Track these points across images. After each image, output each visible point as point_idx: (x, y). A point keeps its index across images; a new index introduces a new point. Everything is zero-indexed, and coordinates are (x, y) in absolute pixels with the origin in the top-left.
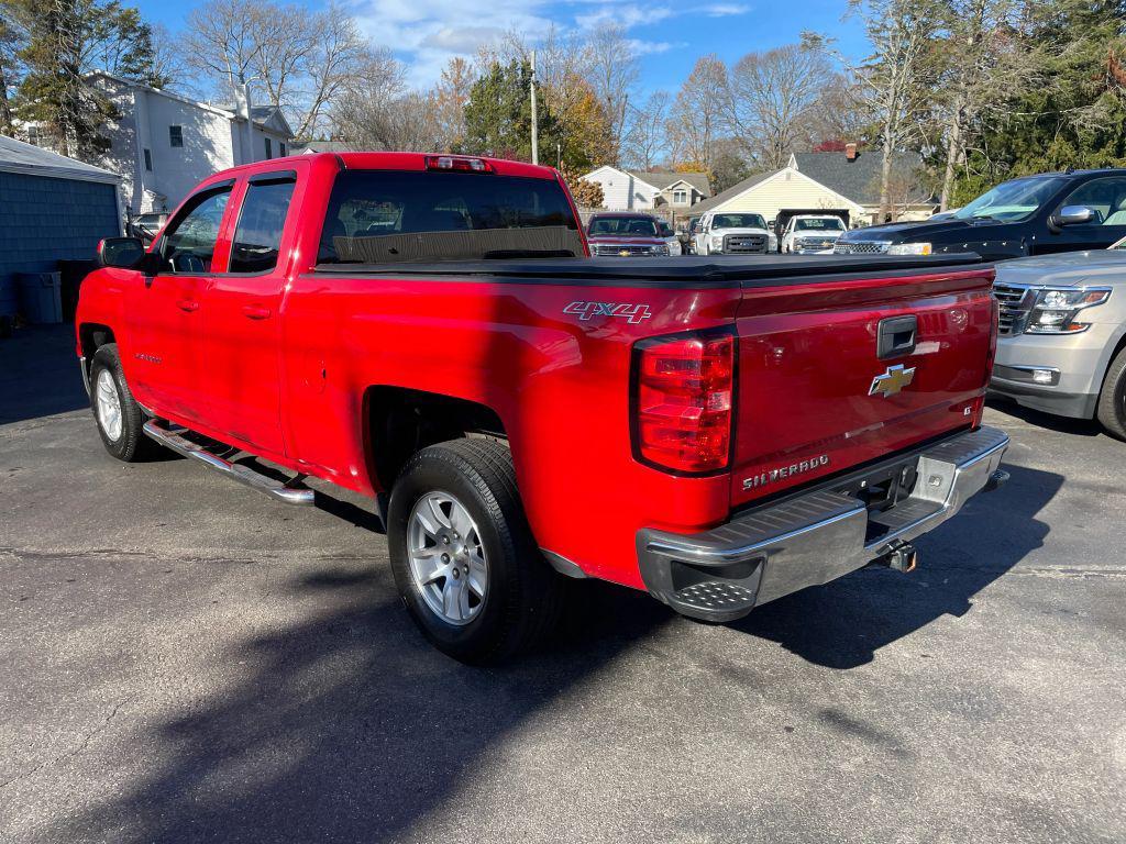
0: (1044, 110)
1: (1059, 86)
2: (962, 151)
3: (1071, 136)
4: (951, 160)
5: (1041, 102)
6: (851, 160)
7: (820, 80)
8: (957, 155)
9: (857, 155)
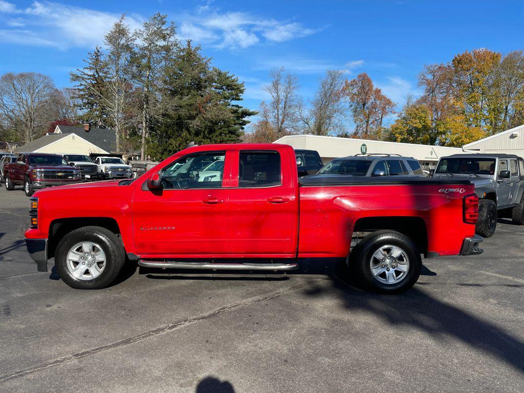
0: (177, 119)
1: (183, 112)
2: (147, 132)
3: (188, 130)
4: (144, 136)
5: (176, 117)
6: (87, 131)
7: (48, 91)
8: (146, 133)
9: (90, 129)
